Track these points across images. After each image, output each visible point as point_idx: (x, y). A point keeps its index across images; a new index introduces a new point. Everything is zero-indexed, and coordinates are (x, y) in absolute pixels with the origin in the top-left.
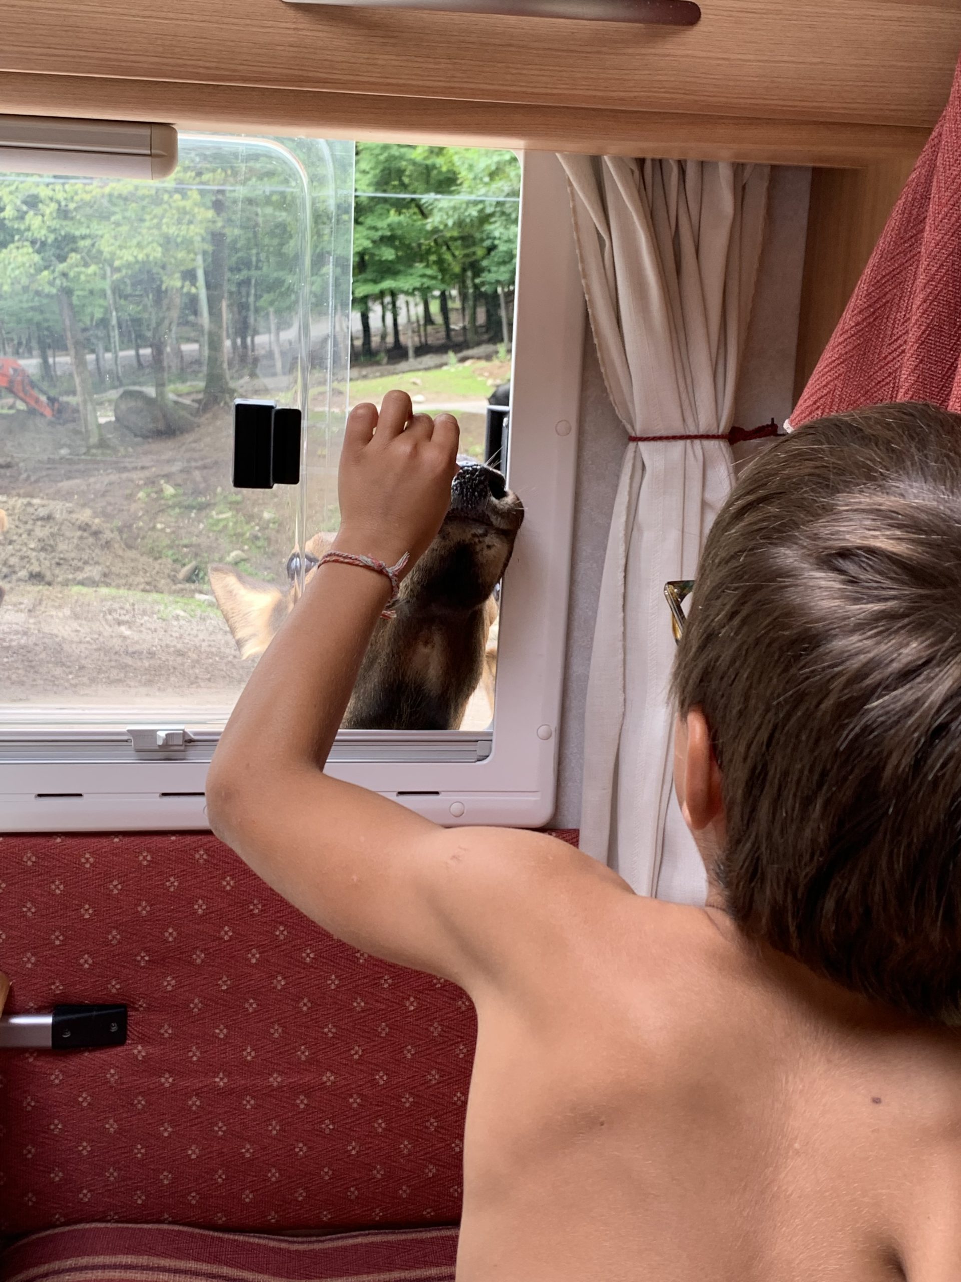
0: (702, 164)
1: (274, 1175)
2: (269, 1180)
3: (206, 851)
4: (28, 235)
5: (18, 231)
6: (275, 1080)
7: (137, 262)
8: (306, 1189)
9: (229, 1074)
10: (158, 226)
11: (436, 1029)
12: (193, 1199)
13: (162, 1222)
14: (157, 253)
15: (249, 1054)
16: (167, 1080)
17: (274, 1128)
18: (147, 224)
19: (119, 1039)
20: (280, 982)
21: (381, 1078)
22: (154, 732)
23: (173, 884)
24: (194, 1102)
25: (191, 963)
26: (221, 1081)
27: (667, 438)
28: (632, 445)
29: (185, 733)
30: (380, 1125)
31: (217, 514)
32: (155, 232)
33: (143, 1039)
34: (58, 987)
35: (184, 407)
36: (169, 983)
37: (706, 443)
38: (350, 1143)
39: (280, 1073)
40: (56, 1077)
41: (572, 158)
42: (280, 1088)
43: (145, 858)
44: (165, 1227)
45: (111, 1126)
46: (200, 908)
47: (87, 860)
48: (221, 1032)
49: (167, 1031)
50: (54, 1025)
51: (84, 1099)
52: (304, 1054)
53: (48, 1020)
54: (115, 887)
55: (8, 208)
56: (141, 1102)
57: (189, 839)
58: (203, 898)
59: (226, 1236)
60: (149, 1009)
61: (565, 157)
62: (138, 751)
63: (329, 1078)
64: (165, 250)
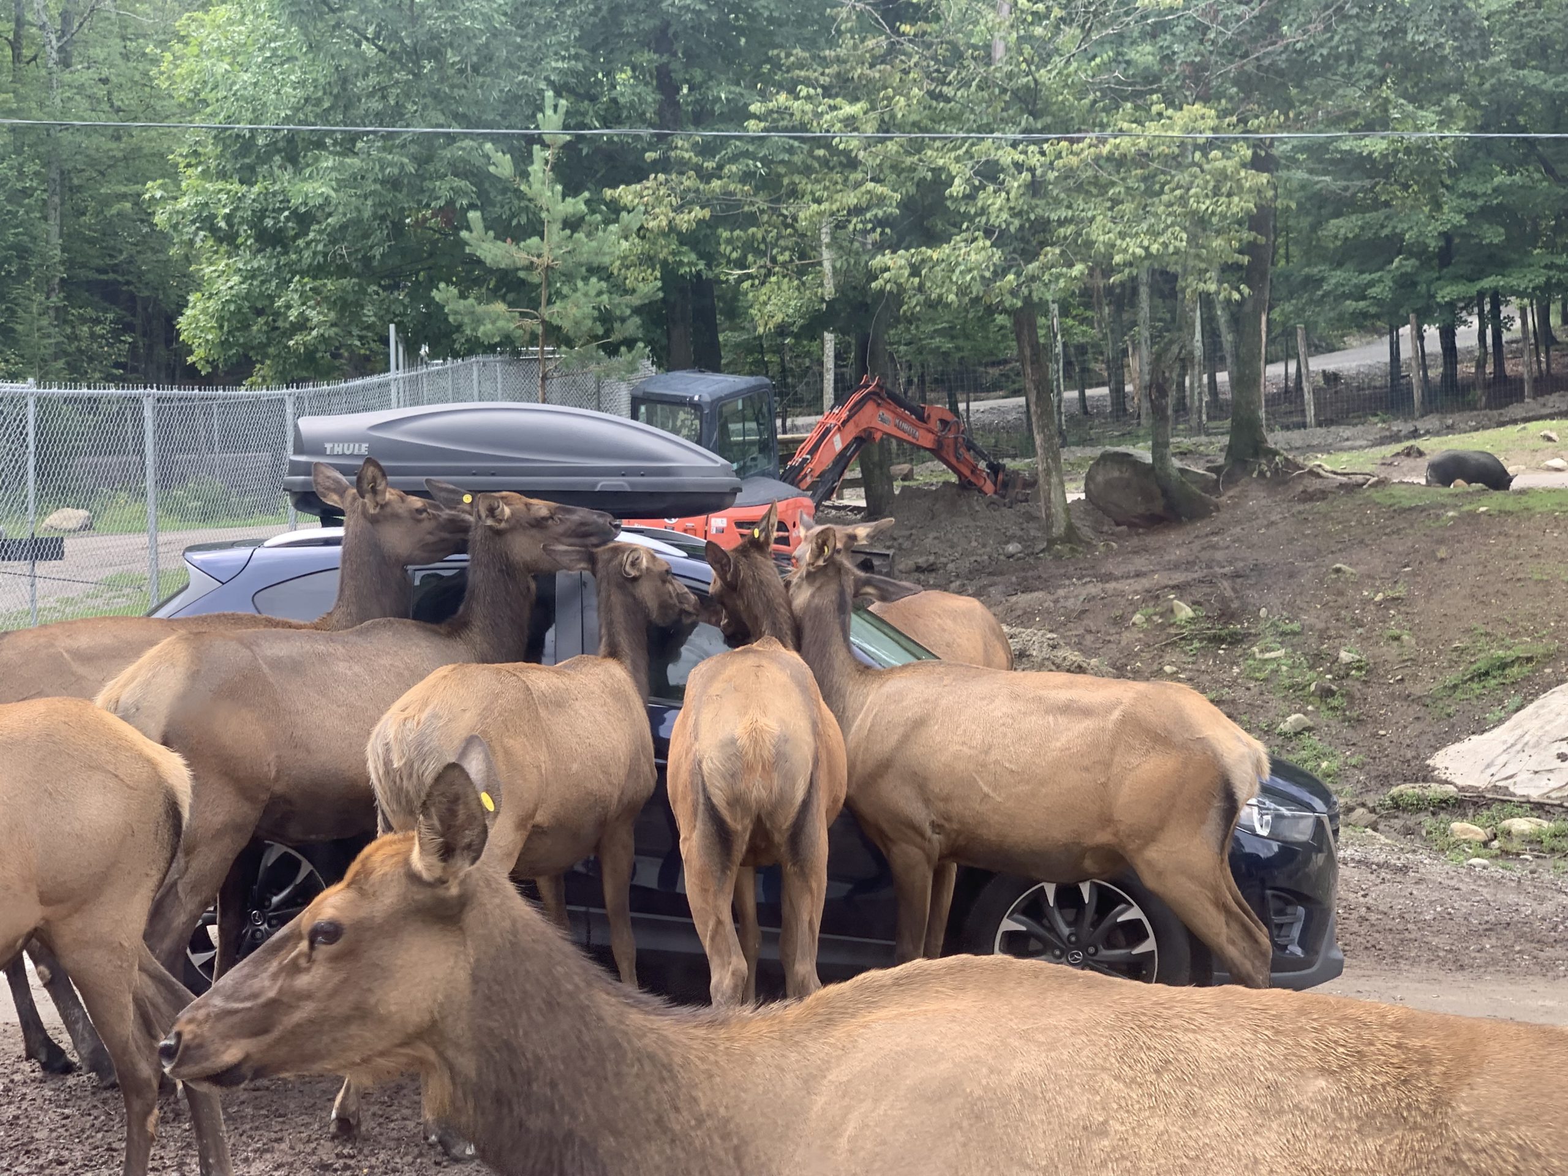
4: (982, 220)
5: (966, 216)
7: (1149, 256)
10: (1183, 201)
14: (1180, 241)
18: (1164, 199)
31: (1261, 651)
32: (1178, 209)
35: (1195, 479)
55: (955, 181)
64: (1192, 240)
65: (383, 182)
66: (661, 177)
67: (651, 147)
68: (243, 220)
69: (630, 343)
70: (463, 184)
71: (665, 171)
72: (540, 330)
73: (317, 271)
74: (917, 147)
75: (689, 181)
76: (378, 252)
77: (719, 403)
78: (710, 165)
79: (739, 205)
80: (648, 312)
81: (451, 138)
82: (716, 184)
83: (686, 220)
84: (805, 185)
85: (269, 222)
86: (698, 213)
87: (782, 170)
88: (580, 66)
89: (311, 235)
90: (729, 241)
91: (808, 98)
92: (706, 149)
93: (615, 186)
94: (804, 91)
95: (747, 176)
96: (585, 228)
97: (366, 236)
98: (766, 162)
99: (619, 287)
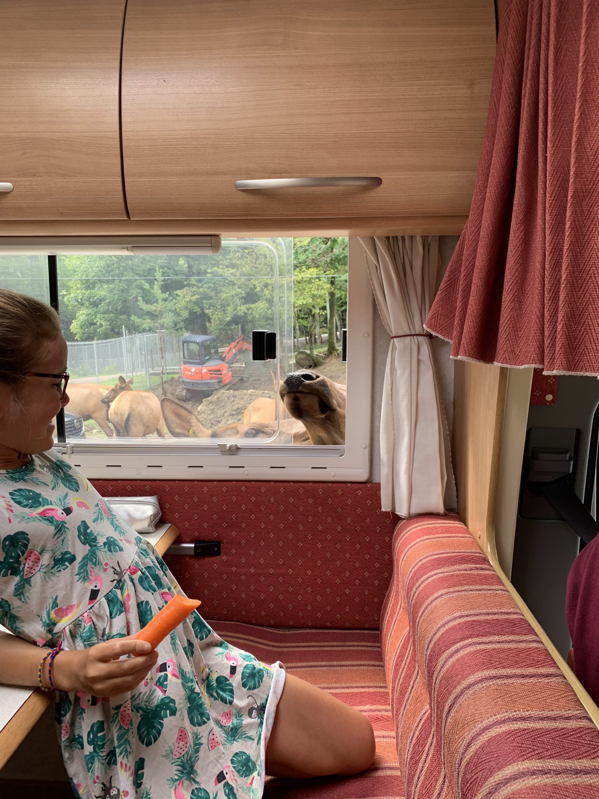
0: (412, 237)
1: (272, 606)
2: (270, 608)
3: (245, 487)
4: (264, 297)
5: (262, 296)
6: (271, 571)
7: (303, 304)
8: (283, 612)
9: (255, 568)
10: (310, 291)
11: (329, 555)
12: (244, 613)
13: (233, 621)
14: (310, 301)
15: (262, 561)
16: (234, 569)
17: (271, 589)
18: (306, 291)
19: (218, 554)
20: (272, 535)
21: (309, 572)
22: (226, 445)
23: (234, 499)
24: (243, 577)
25: (241, 527)
26: (252, 570)
27: (404, 336)
28: (392, 340)
29: (236, 446)
30: (309, 590)
32: (309, 293)
33: (226, 554)
34: (196, 534)
35: (320, 356)
36: (234, 534)
37: (419, 337)
38: (298, 596)
39: (273, 569)
40: (196, 566)
41: (364, 238)
42: (273, 574)
43: (225, 489)
44: (234, 623)
45: (215, 585)
46: (244, 507)
47: (206, 489)
48: (252, 552)
49: (234, 551)
50: (195, 547)
51: (206, 574)
52: (281, 562)
53: (193, 545)
54: (215, 499)
55: (258, 288)
56: (225, 577)
57: (239, 483)
58: (244, 504)
59: (255, 627)
60: (227, 543)
61: (361, 238)
62: (222, 452)
63: (290, 571)
64: (313, 300)
65: (119, 291)
66: (188, 288)
67: (185, 281)
68: (85, 299)
69: (181, 329)
70: (140, 291)
71: (189, 287)
72: (159, 326)
73: (104, 313)
74: (249, 280)
75: (194, 289)
76: (119, 308)
77: (203, 342)
78: (200, 285)
79: (208, 294)
80: (186, 321)
81: (136, 280)
82: (201, 289)
83: (194, 298)
84: (223, 289)
85: (91, 300)
86: (197, 296)
87: (218, 286)
88: (167, 262)
89: (102, 305)
90: (206, 303)
91: (222, 268)
92: (199, 281)
93: (176, 290)
94: (221, 266)
95: (209, 288)
96: (168, 301)
97: (116, 304)
98: (214, 283)
99: (179, 315)
